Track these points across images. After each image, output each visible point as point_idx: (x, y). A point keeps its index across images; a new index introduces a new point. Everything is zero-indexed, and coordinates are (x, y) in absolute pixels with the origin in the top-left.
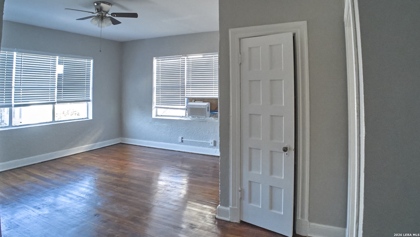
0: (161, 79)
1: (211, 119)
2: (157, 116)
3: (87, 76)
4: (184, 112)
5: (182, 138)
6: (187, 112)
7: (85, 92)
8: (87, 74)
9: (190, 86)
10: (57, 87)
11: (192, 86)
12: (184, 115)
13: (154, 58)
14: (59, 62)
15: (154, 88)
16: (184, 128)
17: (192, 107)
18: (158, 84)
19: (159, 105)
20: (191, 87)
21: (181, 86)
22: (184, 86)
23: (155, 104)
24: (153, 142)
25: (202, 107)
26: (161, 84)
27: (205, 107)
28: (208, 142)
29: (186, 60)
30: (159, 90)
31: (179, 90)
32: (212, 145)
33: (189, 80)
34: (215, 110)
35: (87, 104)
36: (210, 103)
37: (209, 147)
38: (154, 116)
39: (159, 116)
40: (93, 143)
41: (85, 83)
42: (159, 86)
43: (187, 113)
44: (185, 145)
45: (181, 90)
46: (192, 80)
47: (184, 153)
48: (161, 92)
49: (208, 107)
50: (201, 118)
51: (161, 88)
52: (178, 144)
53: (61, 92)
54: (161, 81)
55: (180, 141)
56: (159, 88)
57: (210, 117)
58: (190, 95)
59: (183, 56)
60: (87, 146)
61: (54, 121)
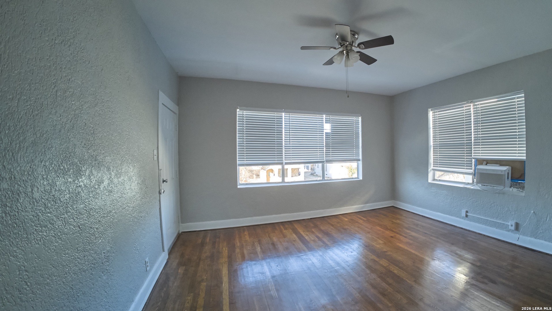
0: (439, 135)
1: (512, 190)
2: (434, 180)
3: (355, 134)
4: (470, 177)
5: (467, 212)
6: (475, 178)
7: (354, 151)
8: (355, 132)
9: (479, 142)
10: (325, 146)
11: (482, 142)
12: (471, 182)
13: (429, 109)
14: (326, 121)
15: (431, 146)
16: (470, 198)
17: (483, 172)
18: (435, 142)
19: (437, 167)
20: (481, 144)
21: (466, 143)
22: (471, 143)
23: (432, 165)
24: (429, 211)
25: (500, 173)
26: (439, 142)
27: (503, 173)
28: (506, 223)
29: (472, 107)
30: (437, 149)
31: (464, 148)
32: (513, 228)
33: (477, 134)
34: (518, 178)
35: (357, 163)
36: (510, 168)
37: (507, 231)
38: (430, 180)
39: (437, 180)
40: (363, 204)
41: (354, 142)
42: (437, 144)
43: (475, 180)
44: (471, 221)
45: (466, 148)
46: (482, 134)
47: (468, 232)
48: (439, 151)
49: (508, 173)
50: (495, 188)
51: (439, 146)
52: (460, 218)
53: (330, 150)
54: (439, 137)
55: (464, 214)
56: (437, 146)
57: (511, 187)
58: (479, 156)
59: (468, 103)
60: (356, 206)
61: (324, 180)
